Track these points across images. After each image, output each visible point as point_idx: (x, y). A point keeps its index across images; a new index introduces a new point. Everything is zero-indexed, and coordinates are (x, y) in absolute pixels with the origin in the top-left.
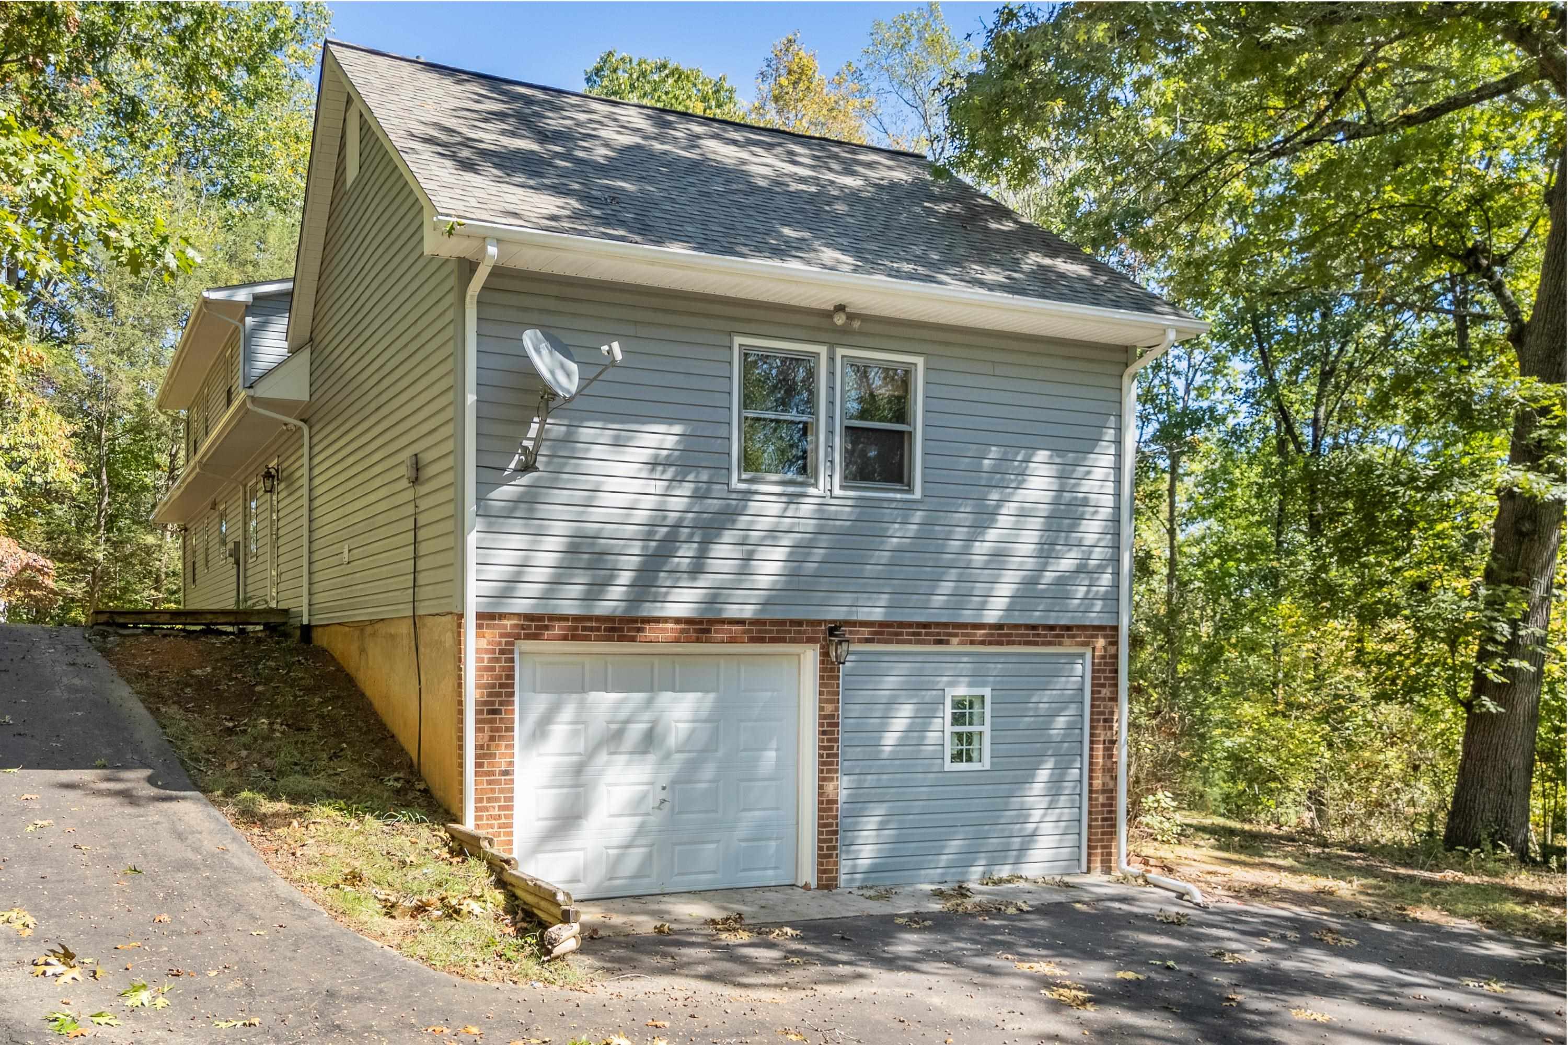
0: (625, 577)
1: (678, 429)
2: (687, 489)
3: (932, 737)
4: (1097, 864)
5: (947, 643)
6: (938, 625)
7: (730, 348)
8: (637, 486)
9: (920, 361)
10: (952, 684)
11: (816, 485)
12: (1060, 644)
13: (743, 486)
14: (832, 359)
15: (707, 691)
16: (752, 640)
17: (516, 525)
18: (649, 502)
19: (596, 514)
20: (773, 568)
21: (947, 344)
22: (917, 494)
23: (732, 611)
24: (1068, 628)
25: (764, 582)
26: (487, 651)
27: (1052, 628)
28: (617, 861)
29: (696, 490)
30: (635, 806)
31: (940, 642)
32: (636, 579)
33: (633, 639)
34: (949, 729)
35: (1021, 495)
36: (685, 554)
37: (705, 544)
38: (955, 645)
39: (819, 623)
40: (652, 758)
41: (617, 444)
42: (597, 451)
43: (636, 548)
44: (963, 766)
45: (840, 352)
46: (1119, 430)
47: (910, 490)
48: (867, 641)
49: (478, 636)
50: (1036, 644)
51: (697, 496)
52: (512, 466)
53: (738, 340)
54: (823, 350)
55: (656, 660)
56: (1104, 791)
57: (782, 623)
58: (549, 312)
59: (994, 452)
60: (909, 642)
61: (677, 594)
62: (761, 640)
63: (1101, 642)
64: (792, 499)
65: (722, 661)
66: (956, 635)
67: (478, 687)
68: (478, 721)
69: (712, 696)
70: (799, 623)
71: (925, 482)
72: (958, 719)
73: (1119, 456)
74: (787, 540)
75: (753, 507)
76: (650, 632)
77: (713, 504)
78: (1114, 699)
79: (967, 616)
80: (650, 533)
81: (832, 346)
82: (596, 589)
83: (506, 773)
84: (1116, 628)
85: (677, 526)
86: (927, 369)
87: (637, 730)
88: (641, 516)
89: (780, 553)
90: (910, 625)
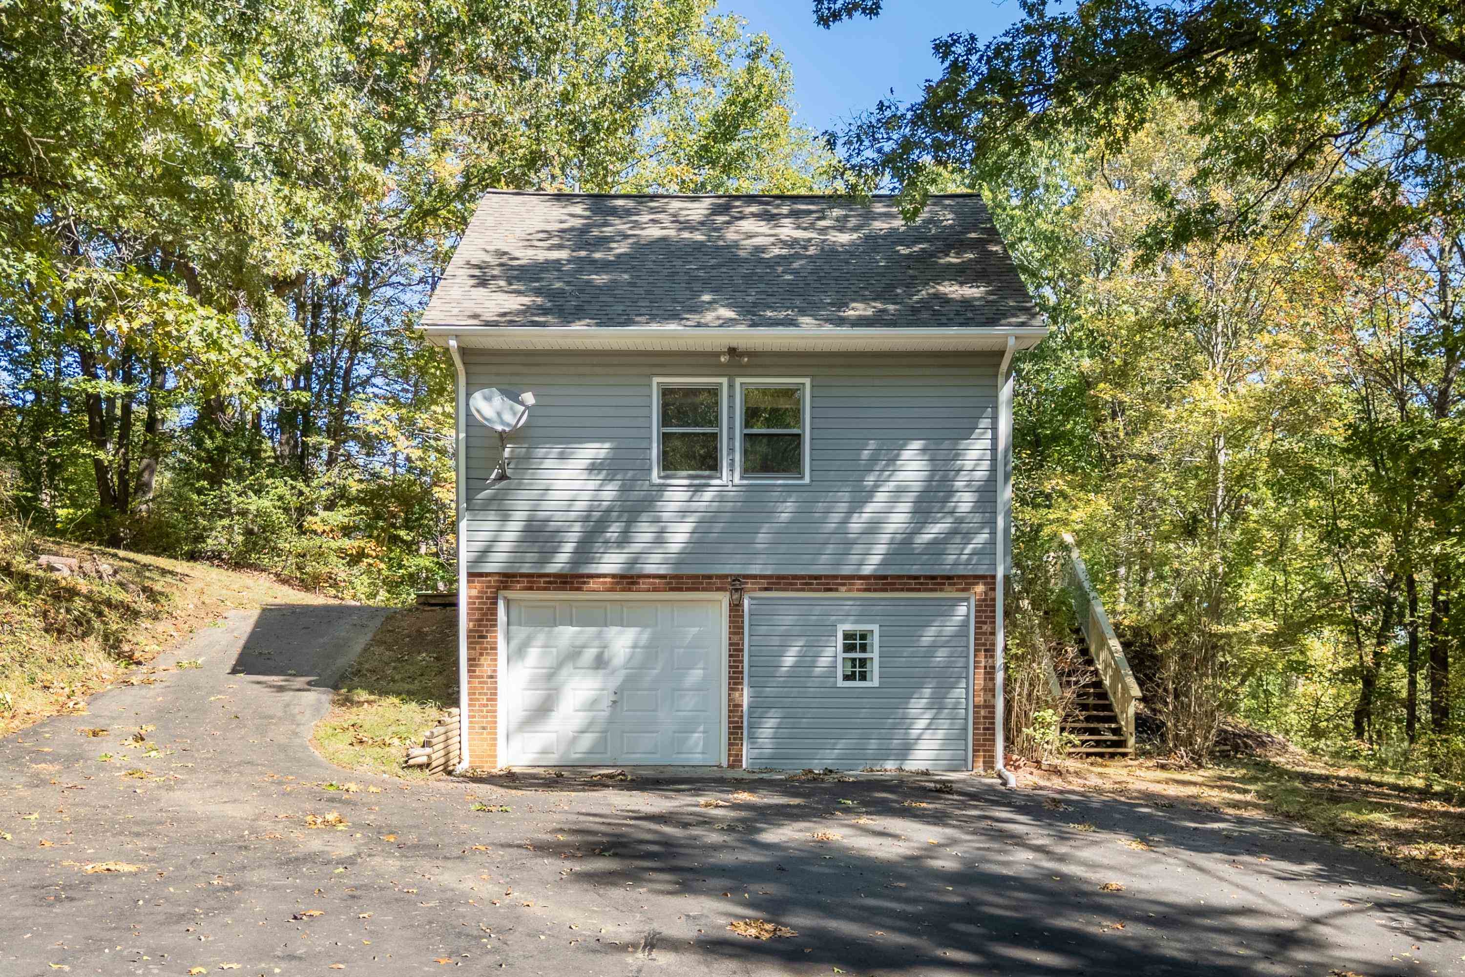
0: (569, 547)
1: (607, 445)
2: (613, 486)
3: (824, 661)
4: (980, 764)
5: (837, 590)
6: (827, 577)
7: (650, 386)
8: (577, 485)
9: (807, 381)
10: (842, 622)
11: (721, 478)
12: (941, 590)
13: (662, 481)
14: (731, 386)
15: (644, 626)
16: (672, 589)
17: (492, 515)
18: (587, 495)
19: (545, 505)
20: (682, 538)
21: (831, 366)
22: (807, 480)
23: (650, 569)
24: (949, 578)
25: (675, 548)
26: (478, 598)
27: (933, 578)
28: (574, 740)
29: (622, 485)
30: (592, 705)
31: (830, 590)
32: (577, 548)
33: (579, 589)
34: (841, 655)
35: (900, 476)
36: (614, 531)
37: (630, 522)
38: (843, 593)
39: (726, 576)
40: (601, 672)
41: (562, 457)
42: (548, 464)
43: (577, 527)
44: (858, 684)
45: (739, 381)
46: (995, 419)
47: (802, 478)
48: (766, 589)
49: (469, 588)
50: (919, 590)
51: (622, 490)
52: (493, 476)
53: (656, 380)
54: (724, 381)
55: (608, 605)
56: (985, 707)
57: (696, 577)
58: (517, 374)
59: (872, 445)
60: (803, 590)
61: (607, 558)
62: (680, 589)
63: (980, 588)
64: (698, 489)
65: (659, 605)
66: (844, 584)
67: (470, 620)
68: (469, 643)
69: (649, 631)
70: (710, 577)
71: (812, 470)
72: (848, 648)
73: (995, 439)
74: (693, 518)
75: (667, 495)
76: (592, 584)
77: (634, 495)
78: (993, 633)
79: (846, 570)
80: (588, 516)
81: (731, 378)
82: (547, 554)
83: (491, 677)
84: (994, 577)
85: (609, 511)
86: (812, 386)
87: (590, 654)
88: (580, 505)
89: (688, 527)
90: (803, 577)
